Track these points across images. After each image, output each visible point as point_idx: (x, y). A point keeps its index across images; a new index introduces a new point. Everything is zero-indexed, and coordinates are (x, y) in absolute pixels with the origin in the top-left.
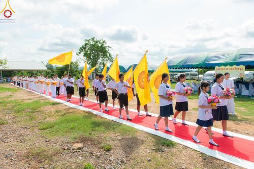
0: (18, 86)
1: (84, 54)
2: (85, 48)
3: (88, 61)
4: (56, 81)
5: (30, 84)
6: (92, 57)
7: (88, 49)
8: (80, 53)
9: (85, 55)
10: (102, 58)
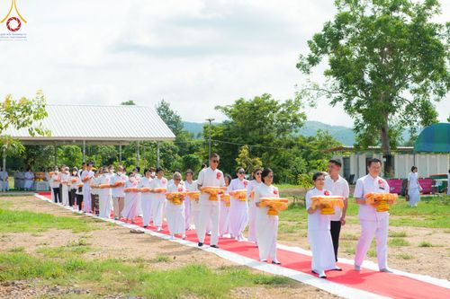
0: (75, 209)
1: (334, 64)
2: (340, 36)
3: (349, 98)
4: (331, 197)
5: (128, 198)
6: (367, 79)
7: (353, 41)
8: (313, 61)
9: (338, 69)
10: (417, 80)
